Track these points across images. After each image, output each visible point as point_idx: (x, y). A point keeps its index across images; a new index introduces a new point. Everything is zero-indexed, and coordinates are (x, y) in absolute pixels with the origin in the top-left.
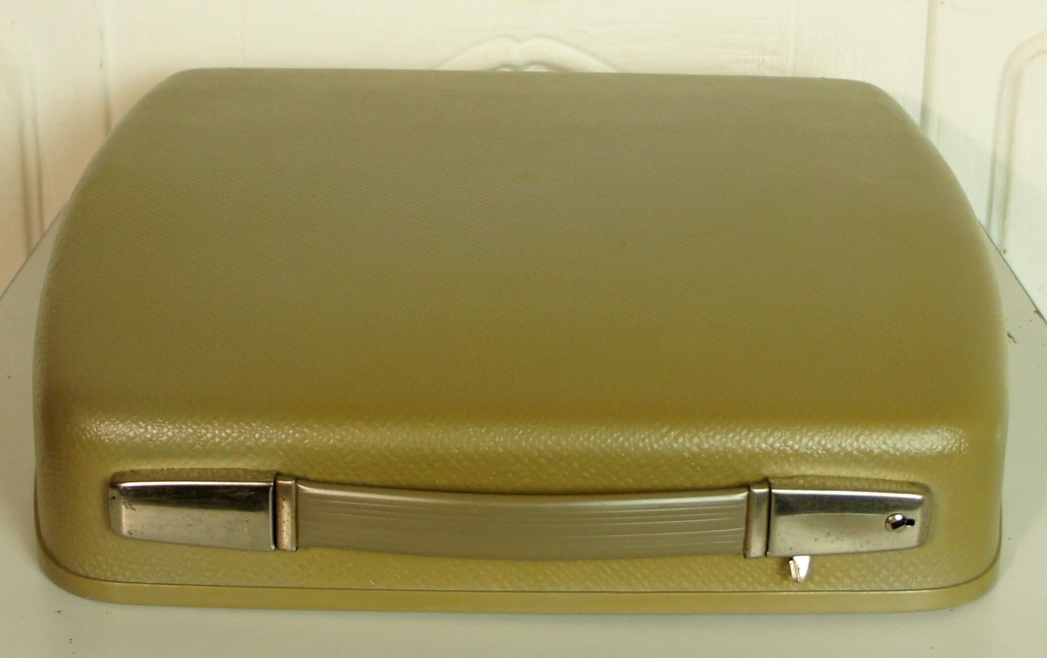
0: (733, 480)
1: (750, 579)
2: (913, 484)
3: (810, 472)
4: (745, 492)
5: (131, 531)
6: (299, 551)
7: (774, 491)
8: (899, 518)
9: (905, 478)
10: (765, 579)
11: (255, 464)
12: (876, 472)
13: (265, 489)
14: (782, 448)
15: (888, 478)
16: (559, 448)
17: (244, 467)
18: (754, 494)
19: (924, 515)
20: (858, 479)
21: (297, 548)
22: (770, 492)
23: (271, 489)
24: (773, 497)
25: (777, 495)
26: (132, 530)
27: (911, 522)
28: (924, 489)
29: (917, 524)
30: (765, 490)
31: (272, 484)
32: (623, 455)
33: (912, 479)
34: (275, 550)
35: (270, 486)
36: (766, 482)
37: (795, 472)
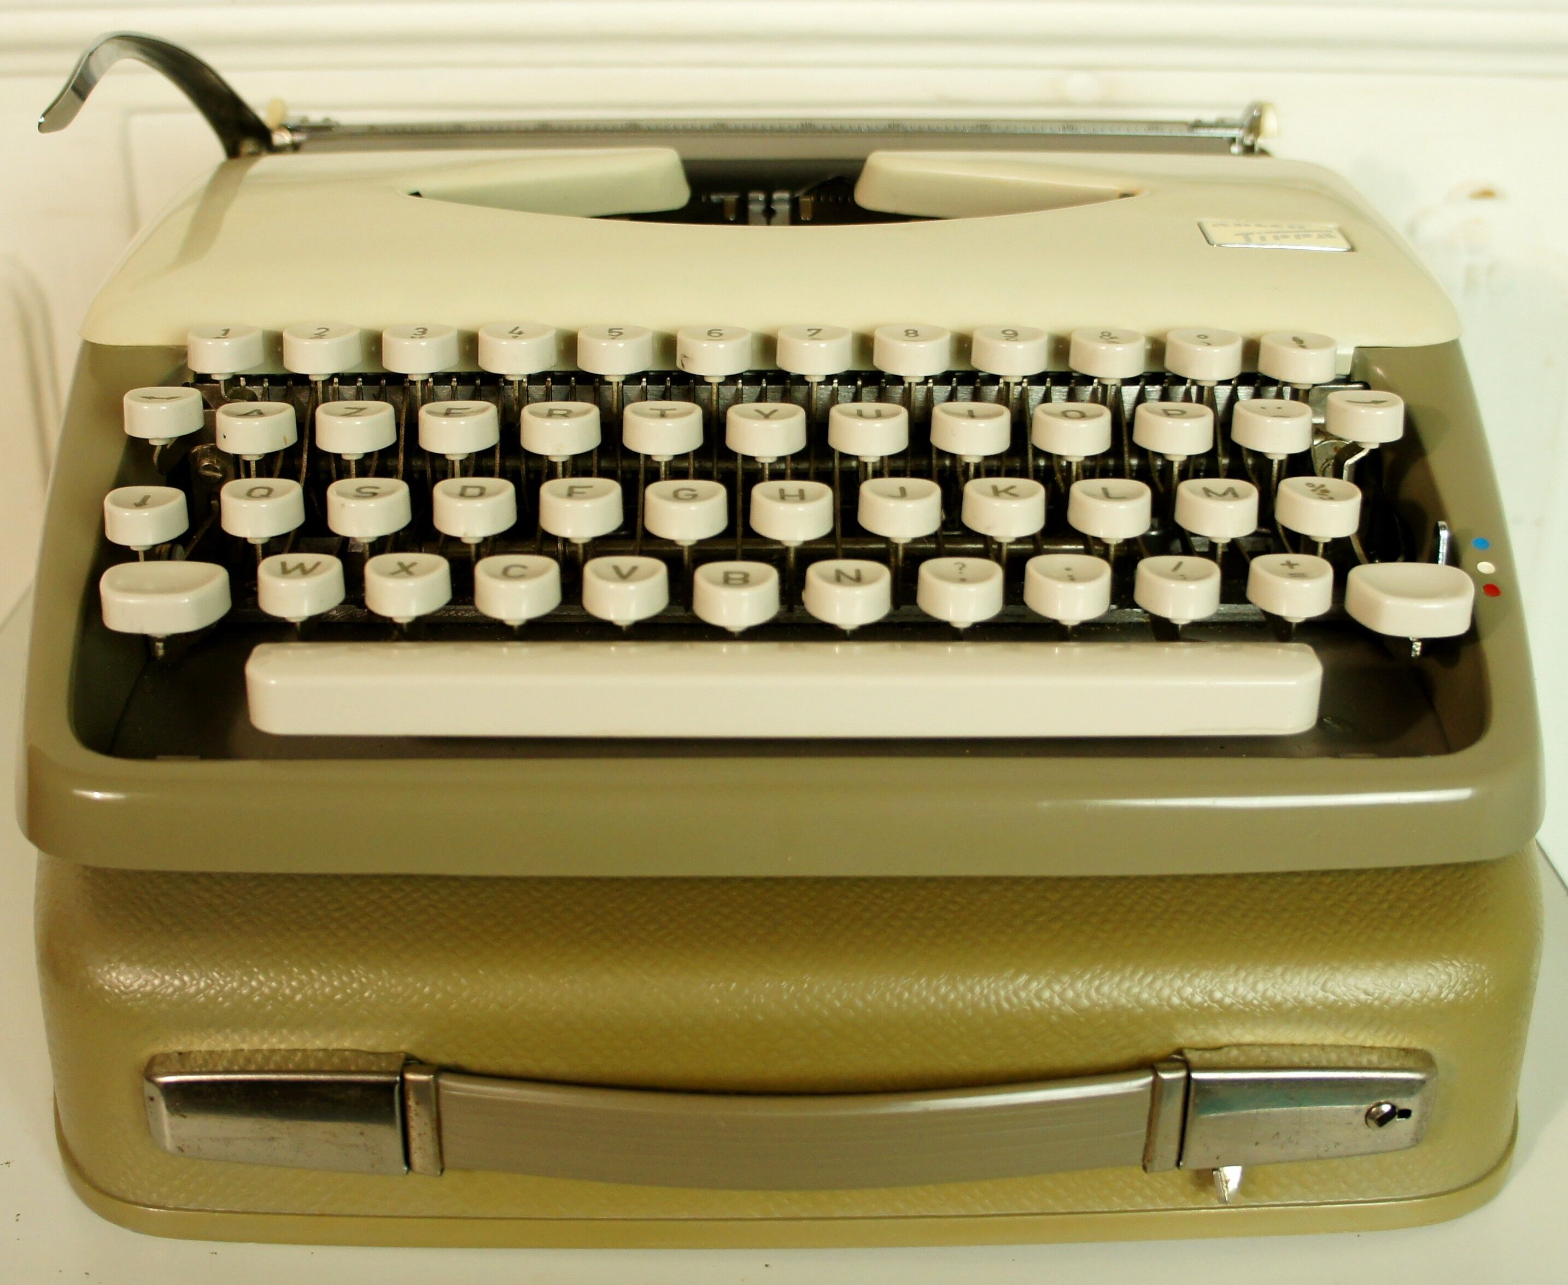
0: (1128, 1054)
1: (1148, 1192)
2: (1407, 1052)
3: (1248, 1038)
4: (1148, 1076)
5: (182, 1147)
6: (446, 1173)
7: (1195, 1075)
8: (1386, 1108)
9: (1395, 1044)
10: (1171, 1191)
11: (369, 1043)
12: (1350, 1035)
13: (389, 1087)
14: (1206, 1004)
15: (1369, 1043)
16: (852, 1013)
17: (354, 1047)
18: (1163, 1080)
19: (1426, 1103)
20: (1323, 1047)
21: (442, 1171)
22: (1188, 1077)
23: (397, 1088)
24: (1193, 1087)
25: (1199, 1082)
26: (183, 1145)
27: (1406, 1114)
28: (1424, 1060)
29: (1414, 1115)
30: (1181, 1074)
31: (398, 1078)
32: (954, 1021)
33: (1405, 1044)
34: (408, 1172)
35: (396, 1082)
36: (1178, 1059)
37: (1224, 1039)
